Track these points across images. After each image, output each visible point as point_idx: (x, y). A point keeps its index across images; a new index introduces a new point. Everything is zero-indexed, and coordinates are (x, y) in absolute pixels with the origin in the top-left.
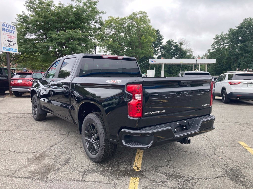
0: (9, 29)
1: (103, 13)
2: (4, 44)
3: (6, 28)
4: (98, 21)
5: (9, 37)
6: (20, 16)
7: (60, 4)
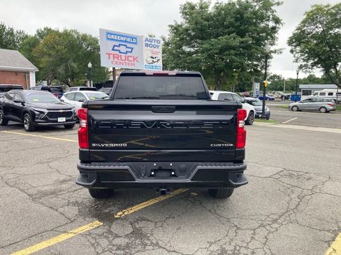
0: (153, 43)
1: (278, 4)
2: (147, 61)
3: (149, 43)
4: (271, 16)
5: (153, 52)
6: (171, 26)
7: (217, 3)
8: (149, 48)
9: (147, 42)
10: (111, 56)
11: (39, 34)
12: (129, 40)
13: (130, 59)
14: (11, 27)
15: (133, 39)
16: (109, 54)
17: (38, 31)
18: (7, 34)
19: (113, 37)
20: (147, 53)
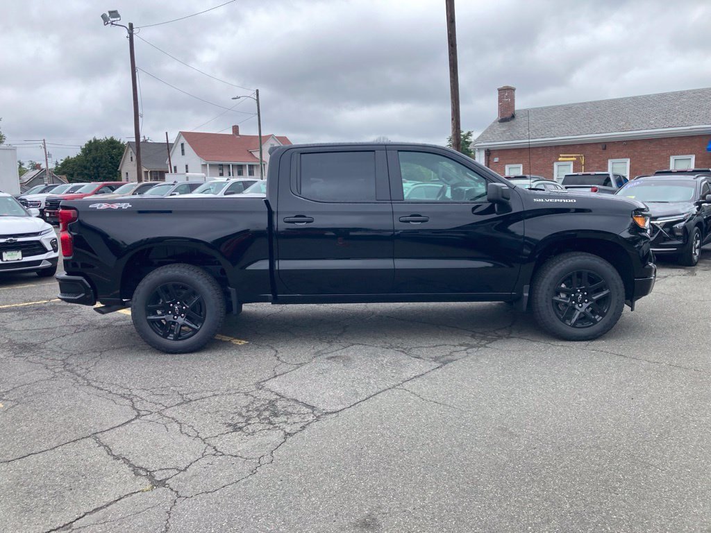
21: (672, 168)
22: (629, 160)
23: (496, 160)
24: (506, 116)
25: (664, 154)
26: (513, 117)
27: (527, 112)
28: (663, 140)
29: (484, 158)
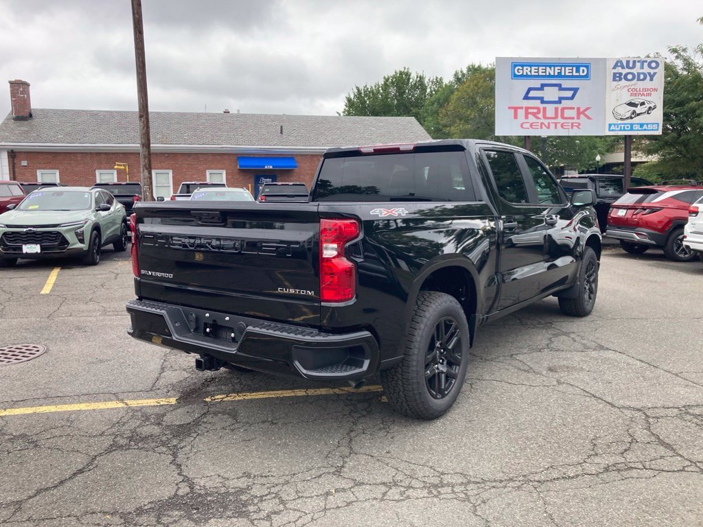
0: (636, 71)
2: (615, 114)
3: (625, 71)
5: (634, 92)
8: (623, 82)
9: (619, 70)
10: (521, 113)
11: (458, 80)
12: (567, 71)
13: (568, 113)
14: (420, 74)
15: (581, 69)
16: (516, 109)
17: (456, 75)
18: (415, 87)
19: (526, 70)
20: (617, 97)
21: (208, 181)
22: (171, 171)
23: (24, 163)
24: (22, 114)
25: (201, 167)
26: (31, 115)
27: (45, 113)
28: (200, 156)
29: (7, 160)
